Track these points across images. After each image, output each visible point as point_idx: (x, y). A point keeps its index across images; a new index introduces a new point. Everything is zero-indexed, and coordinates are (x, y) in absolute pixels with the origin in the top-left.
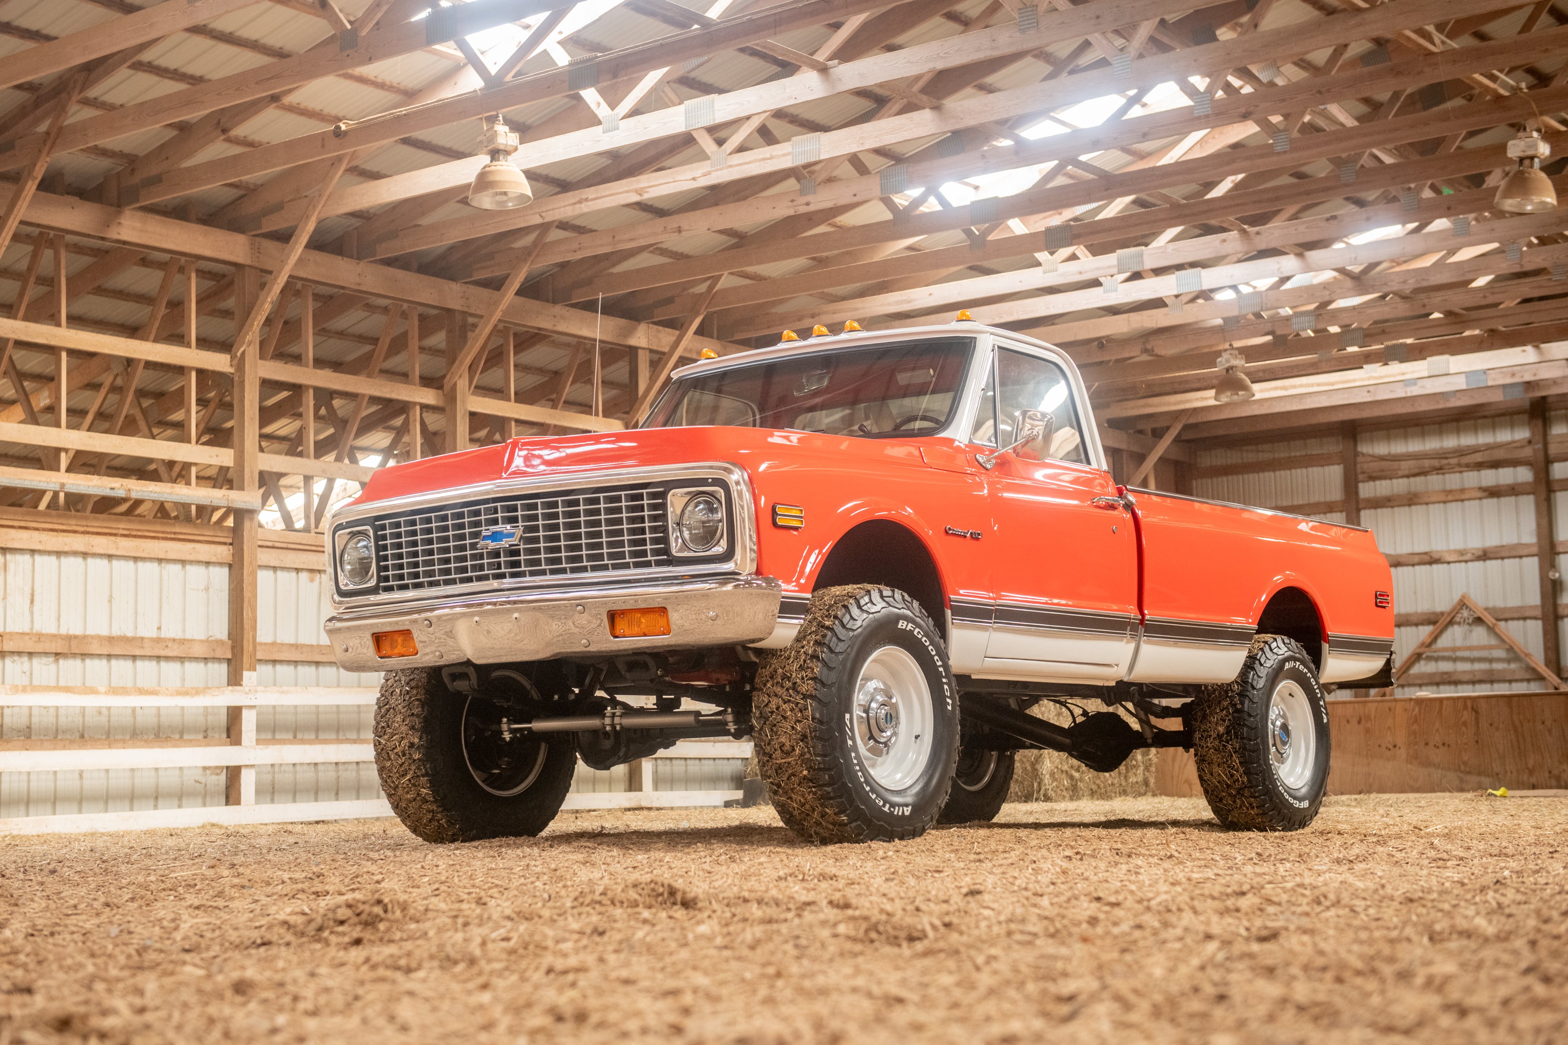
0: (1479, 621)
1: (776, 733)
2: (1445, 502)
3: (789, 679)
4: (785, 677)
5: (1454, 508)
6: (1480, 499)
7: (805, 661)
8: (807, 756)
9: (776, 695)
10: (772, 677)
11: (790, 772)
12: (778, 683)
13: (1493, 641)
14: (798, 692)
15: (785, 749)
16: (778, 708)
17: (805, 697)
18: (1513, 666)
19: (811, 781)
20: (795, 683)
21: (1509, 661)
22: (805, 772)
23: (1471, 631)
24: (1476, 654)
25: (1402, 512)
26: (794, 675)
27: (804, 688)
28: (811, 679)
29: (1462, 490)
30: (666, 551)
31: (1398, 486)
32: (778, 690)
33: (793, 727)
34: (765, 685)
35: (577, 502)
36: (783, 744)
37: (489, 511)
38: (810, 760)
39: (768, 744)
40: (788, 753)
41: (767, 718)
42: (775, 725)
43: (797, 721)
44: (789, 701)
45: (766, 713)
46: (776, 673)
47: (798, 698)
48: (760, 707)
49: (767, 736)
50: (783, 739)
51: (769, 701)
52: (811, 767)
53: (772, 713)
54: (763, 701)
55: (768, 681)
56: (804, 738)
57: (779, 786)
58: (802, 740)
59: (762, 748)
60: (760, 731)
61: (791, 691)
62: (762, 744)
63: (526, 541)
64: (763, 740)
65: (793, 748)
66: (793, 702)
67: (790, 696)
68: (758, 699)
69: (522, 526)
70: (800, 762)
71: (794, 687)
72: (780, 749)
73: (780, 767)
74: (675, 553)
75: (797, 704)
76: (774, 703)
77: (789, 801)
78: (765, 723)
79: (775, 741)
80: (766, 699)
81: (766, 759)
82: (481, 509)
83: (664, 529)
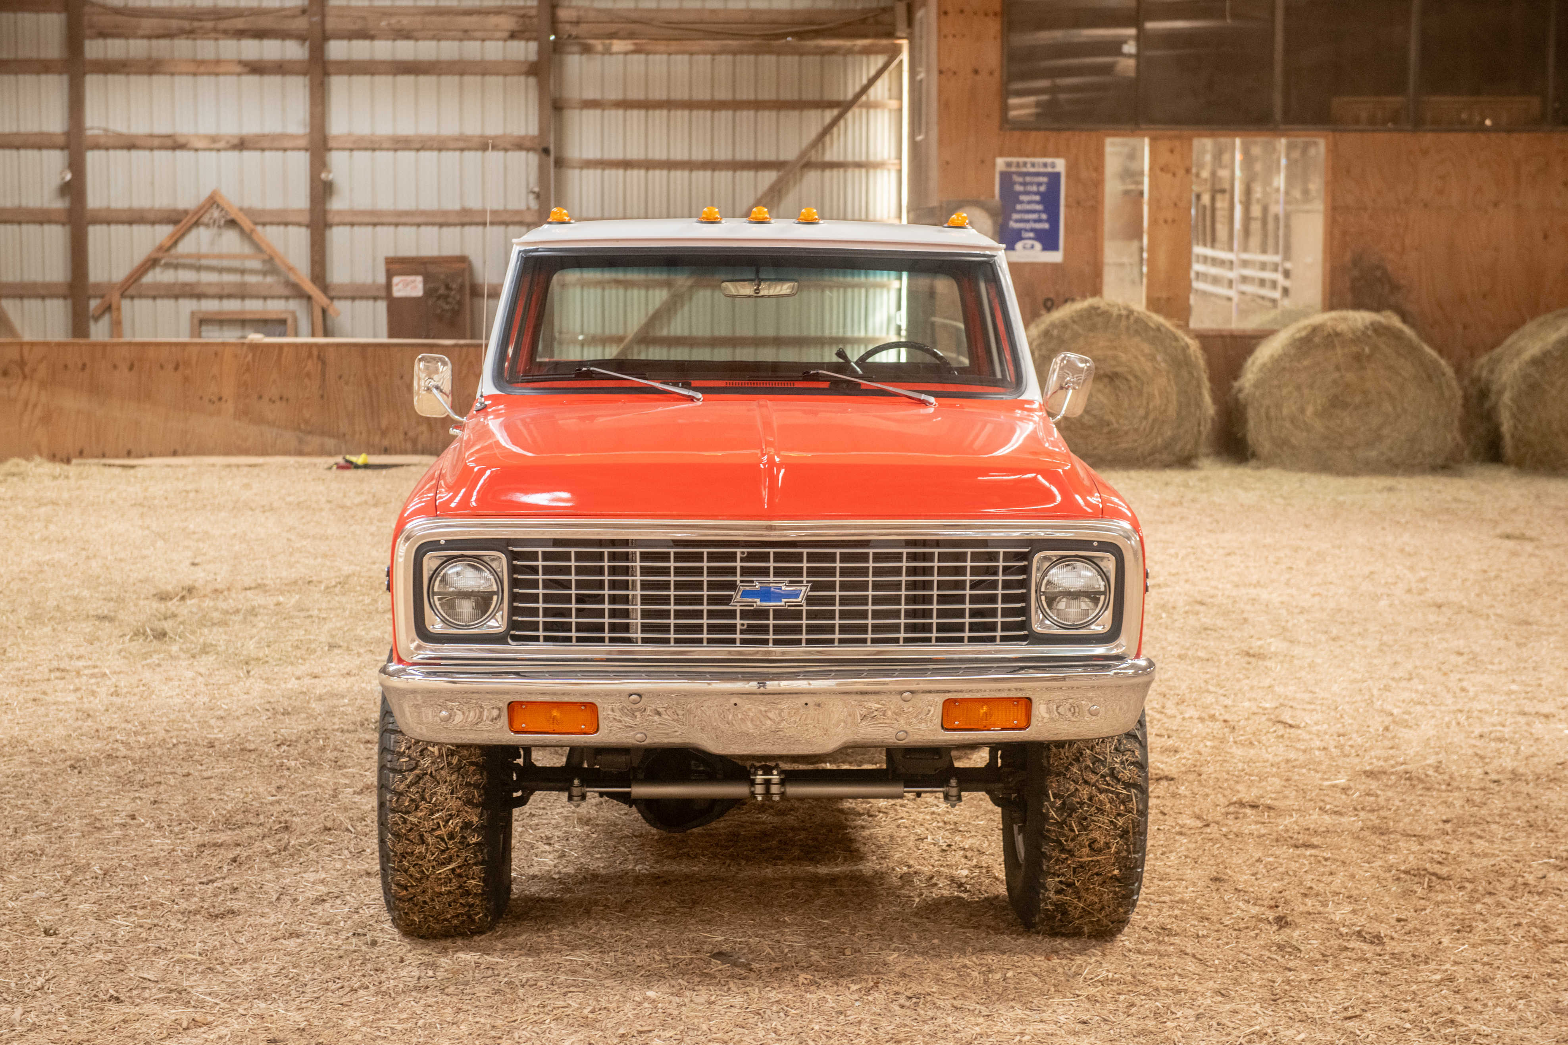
0: (232, 223)
1: (1087, 828)
2: (195, 74)
4: (1095, 760)
5: (206, 82)
6: (239, 74)
7: (1119, 741)
8: (1124, 854)
9: (1086, 782)
10: (1077, 760)
11: (1096, 871)
12: (1087, 767)
13: (247, 249)
14: (1119, 780)
15: (1096, 846)
16: (1091, 799)
17: (1128, 785)
18: (269, 279)
19: (1118, 880)
20: (1113, 770)
21: (265, 273)
22: (1116, 872)
23: (220, 235)
24: (225, 263)
25: (139, 82)
26: (1109, 760)
27: (1126, 774)
28: (1132, 763)
29: (218, 62)
30: (1024, 625)
31: (137, 48)
32: (1093, 778)
33: (1112, 822)
34: (1067, 769)
35: (898, 557)
36: (1094, 841)
37: (751, 557)
38: (1126, 858)
39: (1073, 840)
40: (1100, 851)
41: (1073, 810)
42: (1085, 819)
43: (1119, 815)
44: (1107, 791)
45: (1072, 804)
46: (1082, 754)
47: (1119, 787)
48: (1063, 796)
49: (1073, 831)
50: (1096, 835)
51: (1077, 790)
52: (1125, 866)
53: (1082, 804)
54: (1068, 789)
55: (1071, 764)
56: (1124, 834)
57: (1070, 885)
58: (1121, 837)
59: (1061, 844)
60: (1060, 825)
61: (1108, 779)
62: (1063, 839)
63: (810, 600)
64: (1064, 835)
65: (1107, 845)
66: (1112, 792)
67: (1108, 785)
68: (1059, 786)
69: (808, 582)
70: (1113, 860)
71: (1113, 773)
72: (1090, 846)
73: (1082, 866)
74: (1037, 628)
75: (1118, 794)
76: (1085, 792)
77: (1075, 901)
78: (1070, 815)
79: (1084, 837)
80: (1072, 787)
81: (1063, 856)
82: (735, 553)
83: (1025, 598)
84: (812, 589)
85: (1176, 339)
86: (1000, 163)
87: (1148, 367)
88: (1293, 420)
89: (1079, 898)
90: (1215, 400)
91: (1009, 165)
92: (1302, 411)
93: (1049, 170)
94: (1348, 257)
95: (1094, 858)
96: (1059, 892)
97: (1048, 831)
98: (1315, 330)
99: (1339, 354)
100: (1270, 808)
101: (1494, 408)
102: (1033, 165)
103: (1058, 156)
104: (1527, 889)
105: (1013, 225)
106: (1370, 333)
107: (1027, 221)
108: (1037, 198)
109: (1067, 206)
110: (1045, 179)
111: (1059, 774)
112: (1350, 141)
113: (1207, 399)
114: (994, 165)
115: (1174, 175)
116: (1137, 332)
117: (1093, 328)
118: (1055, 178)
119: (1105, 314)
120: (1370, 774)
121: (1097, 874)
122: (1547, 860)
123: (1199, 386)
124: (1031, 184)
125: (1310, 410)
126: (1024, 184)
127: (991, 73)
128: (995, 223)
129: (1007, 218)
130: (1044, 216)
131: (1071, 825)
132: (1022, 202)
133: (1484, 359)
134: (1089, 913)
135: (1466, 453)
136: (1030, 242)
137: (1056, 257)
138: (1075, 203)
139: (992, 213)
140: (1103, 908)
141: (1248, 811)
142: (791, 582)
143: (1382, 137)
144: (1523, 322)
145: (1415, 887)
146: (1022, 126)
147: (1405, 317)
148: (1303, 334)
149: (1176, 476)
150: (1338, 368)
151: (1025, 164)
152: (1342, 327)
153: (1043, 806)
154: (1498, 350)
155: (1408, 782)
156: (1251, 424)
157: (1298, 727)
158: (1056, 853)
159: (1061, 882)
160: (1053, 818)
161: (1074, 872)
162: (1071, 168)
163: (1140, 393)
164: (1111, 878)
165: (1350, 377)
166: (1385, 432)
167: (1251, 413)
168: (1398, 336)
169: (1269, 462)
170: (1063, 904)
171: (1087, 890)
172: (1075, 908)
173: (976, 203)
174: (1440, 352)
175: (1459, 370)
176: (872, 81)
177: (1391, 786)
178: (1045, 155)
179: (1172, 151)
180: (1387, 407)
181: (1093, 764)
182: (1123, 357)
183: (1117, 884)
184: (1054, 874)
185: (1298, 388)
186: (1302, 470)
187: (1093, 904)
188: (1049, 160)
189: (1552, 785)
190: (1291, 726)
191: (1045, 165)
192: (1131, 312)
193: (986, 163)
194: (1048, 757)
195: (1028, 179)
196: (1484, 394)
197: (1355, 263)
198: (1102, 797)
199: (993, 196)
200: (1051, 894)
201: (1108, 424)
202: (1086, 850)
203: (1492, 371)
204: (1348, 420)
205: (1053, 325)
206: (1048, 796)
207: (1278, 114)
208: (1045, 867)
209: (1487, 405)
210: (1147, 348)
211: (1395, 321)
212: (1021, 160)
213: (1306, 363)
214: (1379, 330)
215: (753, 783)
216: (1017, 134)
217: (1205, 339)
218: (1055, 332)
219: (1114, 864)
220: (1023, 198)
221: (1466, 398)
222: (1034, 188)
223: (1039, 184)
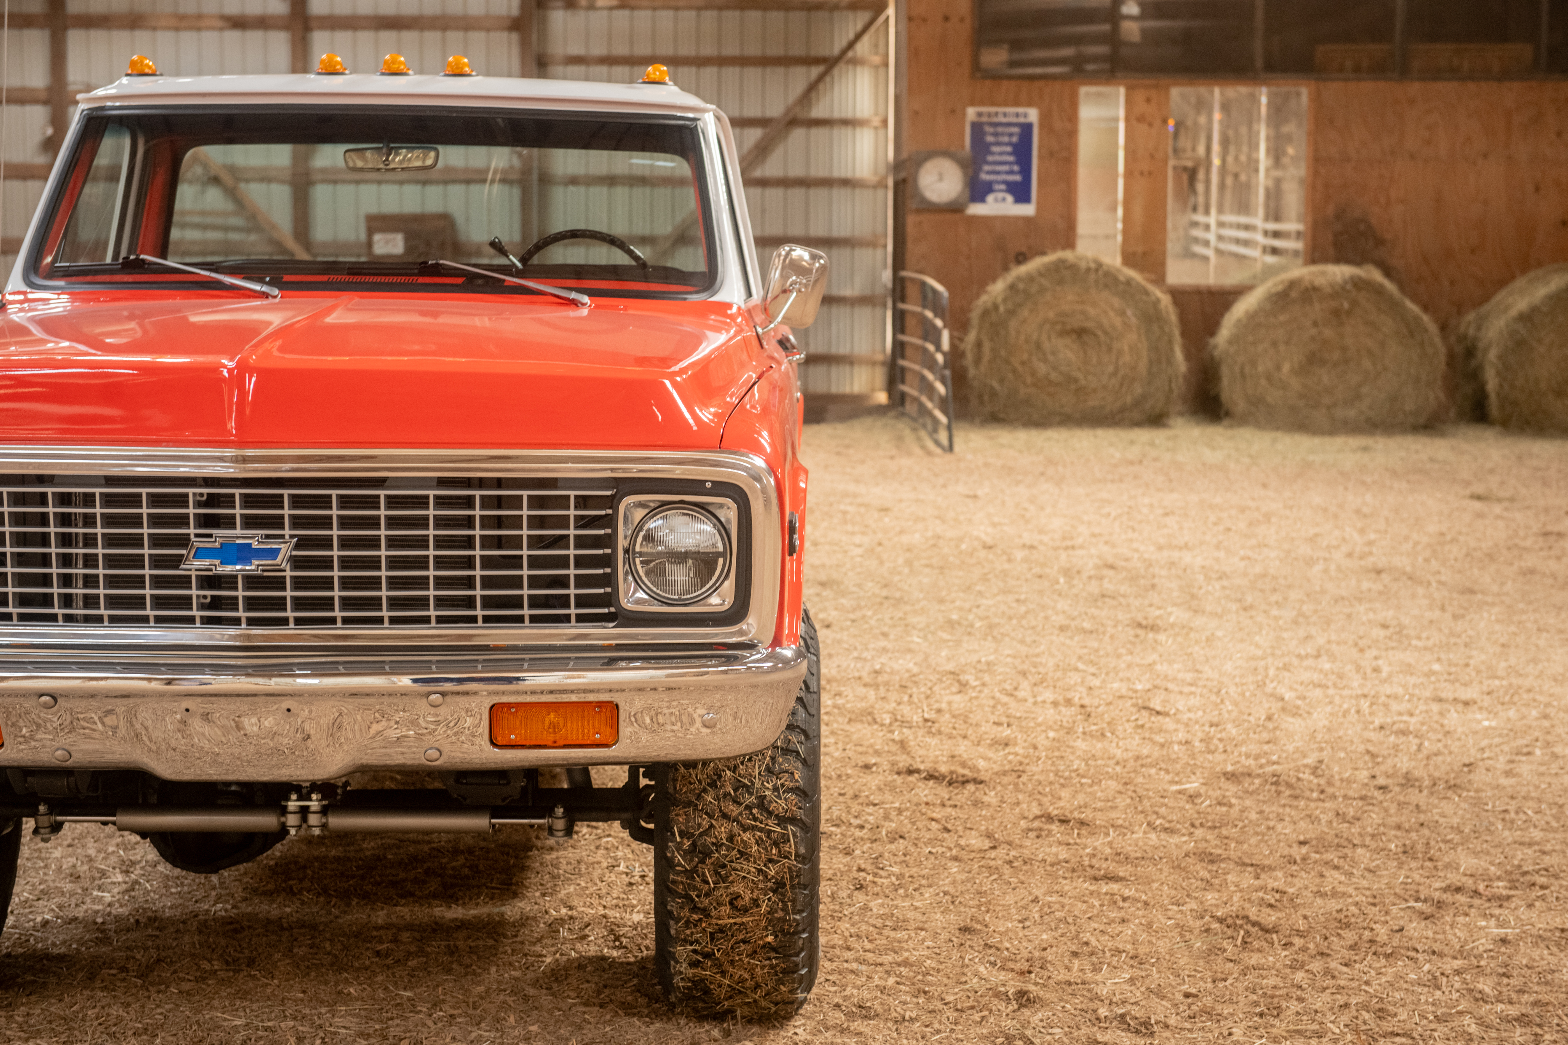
0: (215, 180)
1: (724, 879)
2: (177, 29)
3: (749, 789)
4: (738, 786)
5: (188, 38)
6: (221, 29)
7: (773, 759)
8: (780, 914)
9: (725, 816)
10: (713, 785)
11: (741, 937)
12: (726, 795)
13: (230, 206)
14: (770, 813)
15: (740, 903)
16: (731, 838)
17: (782, 821)
18: (253, 237)
19: (775, 950)
20: (762, 798)
21: (248, 230)
22: (770, 939)
23: (203, 192)
24: (209, 220)
25: (121, 37)
26: (757, 784)
27: (780, 805)
28: (793, 791)
29: (200, 17)
30: (609, 600)
32: (733, 810)
33: (760, 871)
34: (699, 797)
35: (422, 502)
36: (738, 896)
37: (212, 501)
38: (783, 920)
39: (707, 895)
40: (745, 910)
41: (707, 854)
42: (724, 866)
43: (771, 861)
44: (754, 828)
45: (705, 845)
46: (720, 777)
47: (770, 822)
48: (693, 835)
49: (707, 883)
50: (738, 888)
51: (712, 826)
52: (782, 931)
53: (718, 845)
54: (699, 825)
55: (705, 790)
56: (779, 886)
57: (708, 956)
58: (774, 891)
59: (692, 900)
60: (690, 874)
61: (755, 811)
62: (694, 894)
63: (297, 563)
64: (695, 888)
65: (756, 903)
66: (761, 830)
67: (755, 819)
68: (688, 821)
69: (292, 536)
70: (763, 924)
71: (762, 803)
72: (731, 903)
73: (721, 930)
74: (627, 603)
75: (769, 832)
76: (722, 830)
77: (718, 976)
78: (702, 861)
79: (722, 891)
80: (705, 823)
81: (695, 917)
82: (187, 495)
83: (608, 561)
84: (297, 547)
85: (1147, 293)
86: (971, 112)
87: (1118, 322)
88: (1269, 377)
89: (723, 973)
90: (1188, 357)
91: (980, 115)
92: (1278, 368)
93: (1022, 120)
94: (1330, 211)
95: (738, 920)
96: (694, 964)
97: (674, 882)
98: (1292, 284)
99: (1317, 309)
100: (1082, 823)
101: (1480, 368)
102: (1005, 115)
103: (1030, 105)
104: (1373, 949)
105: (984, 177)
106: (1349, 287)
107: (998, 173)
108: (1009, 149)
109: (1040, 157)
110: (1016, 130)
111: (689, 804)
112: (1333, 90)
113: (1179, 354)
114: (964, 114)
115: (1150, 125)
116: (1106, 286)
117: (1061, 282)
118: (1027, 128)
119: (1073, 267)
120: (1231, 777)
121: (744, 942)
122: (1412, 904)
123: (1170, 342)
124: (1002, 134)
125: (1286, 367)
126: (996, 134)
127: (962, 20)
128: (965, 174)
129: (978, 170)
130: (1016, 168)
131: (704, 874)
132: (993, 153)
133: (1471, 316)
134: (740, 992)
135: (1452, 413)
136: (1001, 195)
137: (1028, 210)
138: (1048, 154)
139: (962, 164)
140: (757, 986)
141: (1055, 827)
142: (268, 537)
143: (1368, 86)
144: (1513, 277)
145: (1225, 944)
146: (994, 76)
147: (1388, 272)
148: (1280, 288)
149: (1143, 435)
150: (1315, 324)
151: (997, 114)
152: (1320, 281)
153: (667, 847)
154: (1486, 307)
155: (1273, 788)
156: (1225, 382)
157: (1167, 714)
158: (685, 913)
159: (695, 951)
160: (680, 864)
161: (712, 939)
162: (1045, 118)
163: (1110, 349)
164: (764, 946)
165: (1328, 333)
166: (1365, 390)
167: (1225, 371)
168: (1378, 291)
169: (1243, 421)
170: (702, 980)
171: (732, 962)
172: (720, 986)
173: (946, 153)
174: (1426, 308)
175: (1444, 328)
176: (858, 36)
177: (1251, 793)
178: (1017, 104)
179: (1148, 100)
180: (1367, 364)
181: (735, 790)
182: (1092, 311)
183: (773, 955)
184: (685, 941)
185: (1275, 344)
186: (1277, 429)
187: (742, 981)
188: (1021, 110)
189: (1450, 793)
190: (1158, 713)
191: (1017, 115)
192: (1099, 265)
193: (955, 113)
194: (675, 781)
195: (1000, 129)
196: (1470, 352)
197: (1339, 216)
198: (746, 836)
199: (963, 147)
200: (683, 967)
201: (1076, 380)
202: (726, 909)
203: (1479, 328)
204: (1325, 377)
205: (1019, 279)
206: (673, 834)
207: (1259, 62)
208: (673, 932)
209: (1474, 363)
210: (1116, 302)
211: (1376, 275)
212: (993, 109)
213: (1282, 318)
214: (1358, 284)
215: (284, 811)
216: (988, 83)
217: (1179, 295)
218: (1021, 286)
219: (766, 928)
220: (995, 149)
221: (1451, 357)
222: (1006, 139)
223: (1011, 135)
